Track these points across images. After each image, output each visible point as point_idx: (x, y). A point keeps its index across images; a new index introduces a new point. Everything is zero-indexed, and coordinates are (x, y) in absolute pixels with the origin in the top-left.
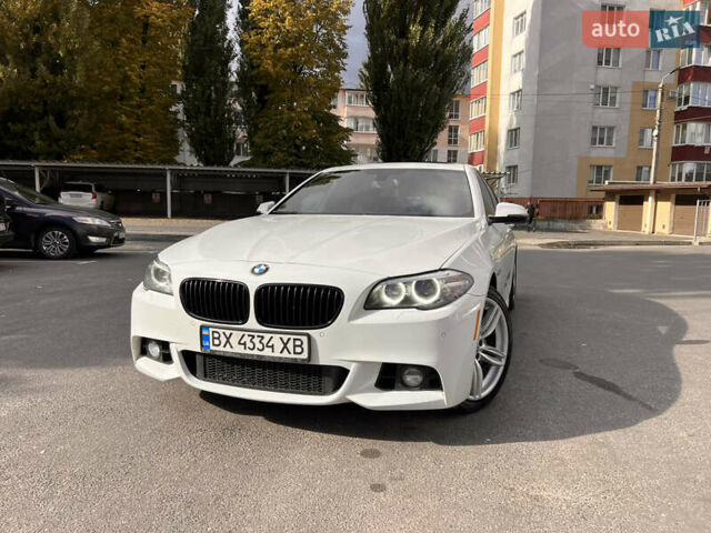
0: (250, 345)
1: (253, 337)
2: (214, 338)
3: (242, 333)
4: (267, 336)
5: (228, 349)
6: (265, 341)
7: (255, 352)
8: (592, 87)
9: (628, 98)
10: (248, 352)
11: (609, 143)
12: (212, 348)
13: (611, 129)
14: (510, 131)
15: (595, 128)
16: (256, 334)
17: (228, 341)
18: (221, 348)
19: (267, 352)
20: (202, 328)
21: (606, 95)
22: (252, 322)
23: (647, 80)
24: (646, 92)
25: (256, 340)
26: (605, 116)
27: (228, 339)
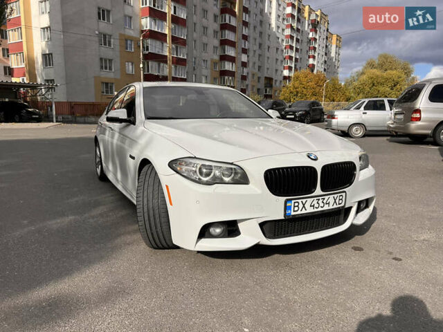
0: (316, 205)
1: (319, 200)
2: (294, 206)
3: (313, 199)
4: (326, 197)
5: (304, 212)
6: (325, 201)
7: (320, 209)
8: (97, 32)
9: (117, 43)
10: (316, 210)
11: (110, 69)
12: (293, 213)
13: (110, 61)
14: (44, 56)
15: (101, 59)
16: (320, 198)
17: (304, 206)
18: (299, 212)
19: (326, 208)
20: (286, 202)
21: (105, 39)
22: (318, 191)
23: (126, 34)
24: (126, 40)
25: (320, 202)
26: (107, 52)
27: (304, 205)
